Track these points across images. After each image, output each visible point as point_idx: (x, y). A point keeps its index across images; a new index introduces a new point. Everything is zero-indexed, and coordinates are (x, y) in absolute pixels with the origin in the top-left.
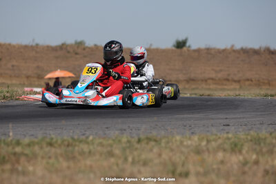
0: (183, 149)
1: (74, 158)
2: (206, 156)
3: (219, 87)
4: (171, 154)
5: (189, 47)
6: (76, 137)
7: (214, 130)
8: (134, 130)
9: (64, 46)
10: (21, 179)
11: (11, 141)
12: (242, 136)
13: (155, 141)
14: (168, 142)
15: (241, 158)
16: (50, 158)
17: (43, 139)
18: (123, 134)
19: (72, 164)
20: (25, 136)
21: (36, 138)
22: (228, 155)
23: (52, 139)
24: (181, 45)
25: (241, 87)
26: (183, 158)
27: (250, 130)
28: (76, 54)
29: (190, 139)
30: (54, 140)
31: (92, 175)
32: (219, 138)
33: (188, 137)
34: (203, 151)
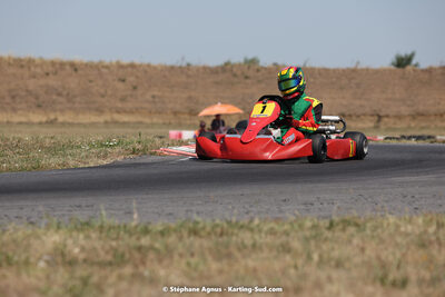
0: (399, 239)
1: (229, 256)
2: (434, 250)
5: (416, 65)
6: (234, 219)
8: (325, 205)
9: (229, 67)
10: (147, 291)
11: (136, 227)
13: (357, 225)
14: (376, 228)
16: (192, 255)
17: (181, 226)
19: (224, 265)
20: (160, 215)
21: (175, 219)
23: (196, 223)
24: (402, 62)
26: (398, 255)
28: (247, 77)
29: (410, 221)
30: (201, 225)
33: (407, 217)
34: (431, 243)
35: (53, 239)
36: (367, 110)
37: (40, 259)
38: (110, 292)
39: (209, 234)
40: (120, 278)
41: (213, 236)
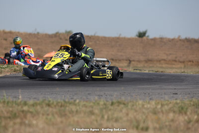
0: (144, 110)
1: (65, 115)
2: (161, 116)
3: (170, 66)
4: (135, 114)
5: (148, 36)
6: (67, 100)
7: (166, 97)
8: (108, 96)
9: (58, 35)
10: (28, 129)
11: (20, 102)
12: (187, 102)
13: (124, 104)
14: (133, 105)
15: (186, 118)
16: (48, 115)
17: (43, 101)
18: (100, 98)
19: (64, 119)
20: (30, 99)
21: (38, 100)
22: (177, 115)
23: (50, 101)
24: (142, 35)
25: (185, 66)
26: (144, 117)
27: (192, 97)
29: (149, 103)
30: (51, 102)
31: (78, 127)
32: (170, 103)
33: (147, 101)
34: (159, 112)
36: (124, 57)
38: (10, 130)
39: (55, 106)
40: (15, 124)
41: (57, 107)
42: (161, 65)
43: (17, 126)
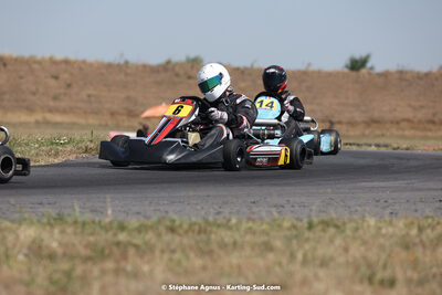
0: (382, 240)
1: (211, 252)
2: (419, 252)
4: (362, 249)
5: (372, 68)
6: (211, 219)
8: (297, 208)
9: (170, 66)
10: (134, 285)
11: (111, 223)
13: (337, 227)
14: (357, 229)
16: (173, 251)
17: (159, 221)
18: (281, 213)
20: (127, 214)
21: (147, 218)
23: (174, 221)
26: (383, 256)
28: (190, 77)
29: (391, 223)
30: (177, 223)
31: (242, 281)
32: (438, 223)
33: (387, 218)
34: (415, 244)
35: (28, 233)
36: (318, 116)
37: (19, 252)
38: (96, 286)
39: (186, 232)
40: (103, 272)
41: (190, 234)
42: (400, 132)
43: (109, 278)
